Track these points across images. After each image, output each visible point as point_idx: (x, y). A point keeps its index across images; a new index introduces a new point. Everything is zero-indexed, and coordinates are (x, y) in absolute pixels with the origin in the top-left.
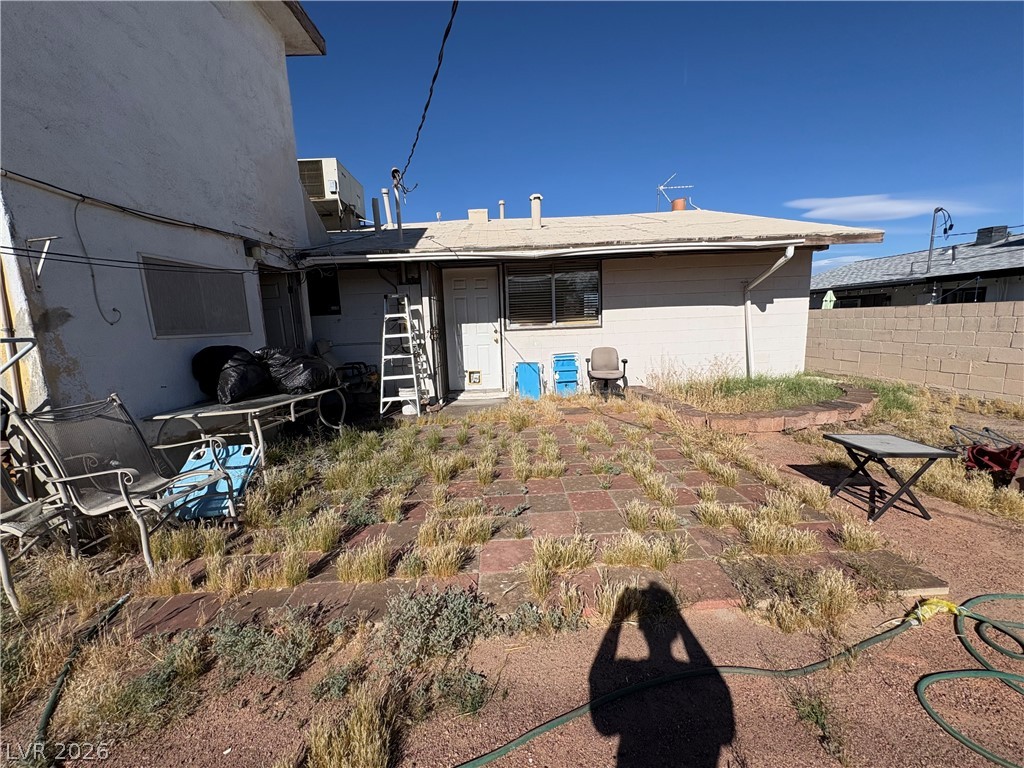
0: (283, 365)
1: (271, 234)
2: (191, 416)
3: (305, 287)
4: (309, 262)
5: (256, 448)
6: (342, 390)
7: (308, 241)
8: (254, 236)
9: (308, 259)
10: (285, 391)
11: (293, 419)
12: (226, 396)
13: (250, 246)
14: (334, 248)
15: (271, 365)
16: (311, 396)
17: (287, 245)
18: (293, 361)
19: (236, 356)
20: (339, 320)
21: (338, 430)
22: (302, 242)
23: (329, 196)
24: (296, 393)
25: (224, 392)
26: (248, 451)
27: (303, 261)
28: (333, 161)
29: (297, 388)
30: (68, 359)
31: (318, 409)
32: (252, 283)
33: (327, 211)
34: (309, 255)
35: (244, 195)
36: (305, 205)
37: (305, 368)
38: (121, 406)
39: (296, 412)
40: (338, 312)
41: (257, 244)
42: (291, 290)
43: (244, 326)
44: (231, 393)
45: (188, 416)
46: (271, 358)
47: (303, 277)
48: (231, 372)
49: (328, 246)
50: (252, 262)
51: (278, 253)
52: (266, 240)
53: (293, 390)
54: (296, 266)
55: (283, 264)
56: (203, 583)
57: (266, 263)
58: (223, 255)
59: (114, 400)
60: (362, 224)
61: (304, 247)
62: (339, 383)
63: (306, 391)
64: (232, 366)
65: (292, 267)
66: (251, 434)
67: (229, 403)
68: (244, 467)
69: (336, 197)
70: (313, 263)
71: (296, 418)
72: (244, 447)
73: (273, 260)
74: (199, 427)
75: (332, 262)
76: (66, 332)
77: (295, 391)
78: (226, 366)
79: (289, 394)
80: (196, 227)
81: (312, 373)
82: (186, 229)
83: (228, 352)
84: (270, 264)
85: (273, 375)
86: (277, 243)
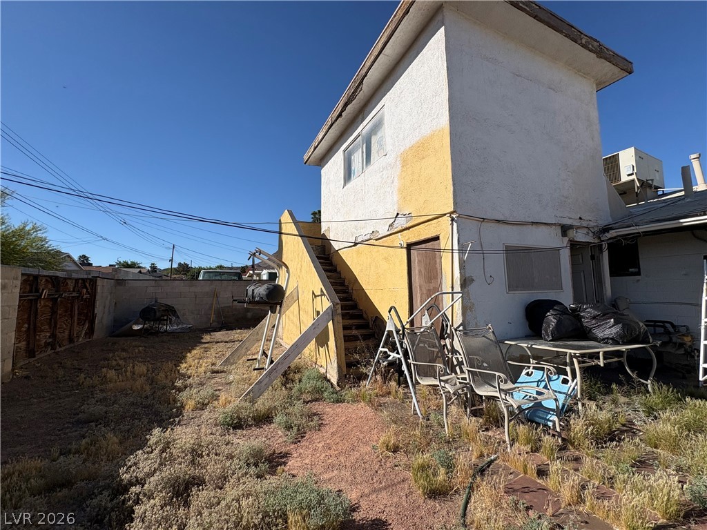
0: (594, 318)
1: (580, 218)
2: (526, 345)
3: (606, 255)
4: (612, 234)
5: (573, 381)
6: (654, 347)
7: (610, 218)
8: (567, 222)
9: (611, 232)
10: (595, 339)
11: (602, 365)
12: (548, 336)
13: (565, 229)
14: (637, 220)
15: (583, 317)
16: (623, 348)
17: (592, 224)
18: (604, 315)
19: (555, 308)
20: (638, 280)
21: (647, 385)
22: (605, 220)
23: (624, 178)
24: (606, 343)
25: (546, 332)
26: (565, 382)
27: (606, 234)
28: (631, 151)
29: (607, 338)
30: (471, 303)
31: (624, 360)
32: (565, 255)
33: (626, 191)
34: (612, 229)
35: (563, 196)
36: (608, 189)
37: (616, 323)
38: (493, 332)
39: (605, 359)
40: (638, 274)
41: (571, 227)
42: (593, 257)
43: (559, 286)
44: (552, 334)
45: (524, 345)
46: (583, 311)
47: (605, 246)
48: (551, 319)
49: (630, 218)
50: (566, 239)
51: (585, 231)
52: (577, 223)
53: (603, 339)
54: (600, 238)
55: (589, 239)
56: (544, 477)
57: (576, 239)
58: (548, 238)
59: (490, 328)
60: (660, 193)
61: (606, 223)
62: (651, 340)
63: (617, 343)
64: (552, 315)
65: (596, 241)
66: (568, 369)
67: (551, 341)
68: (564, 393)
69: (634, 177)
70: (615, 234)
71: (604, 364)
72: (562, 377)
73: (581, 236)
74: (530, 354)
75: (636, 231)
76: (471, 288)
77: (605, 341)
78: (548, 314)
79: (599, 342)
80: (533, 223)
81: (623, 328)
82: (527, 226)
83: (550, 304)
84: (578, 240)
85: (585, 324)
86: (584, 224)
